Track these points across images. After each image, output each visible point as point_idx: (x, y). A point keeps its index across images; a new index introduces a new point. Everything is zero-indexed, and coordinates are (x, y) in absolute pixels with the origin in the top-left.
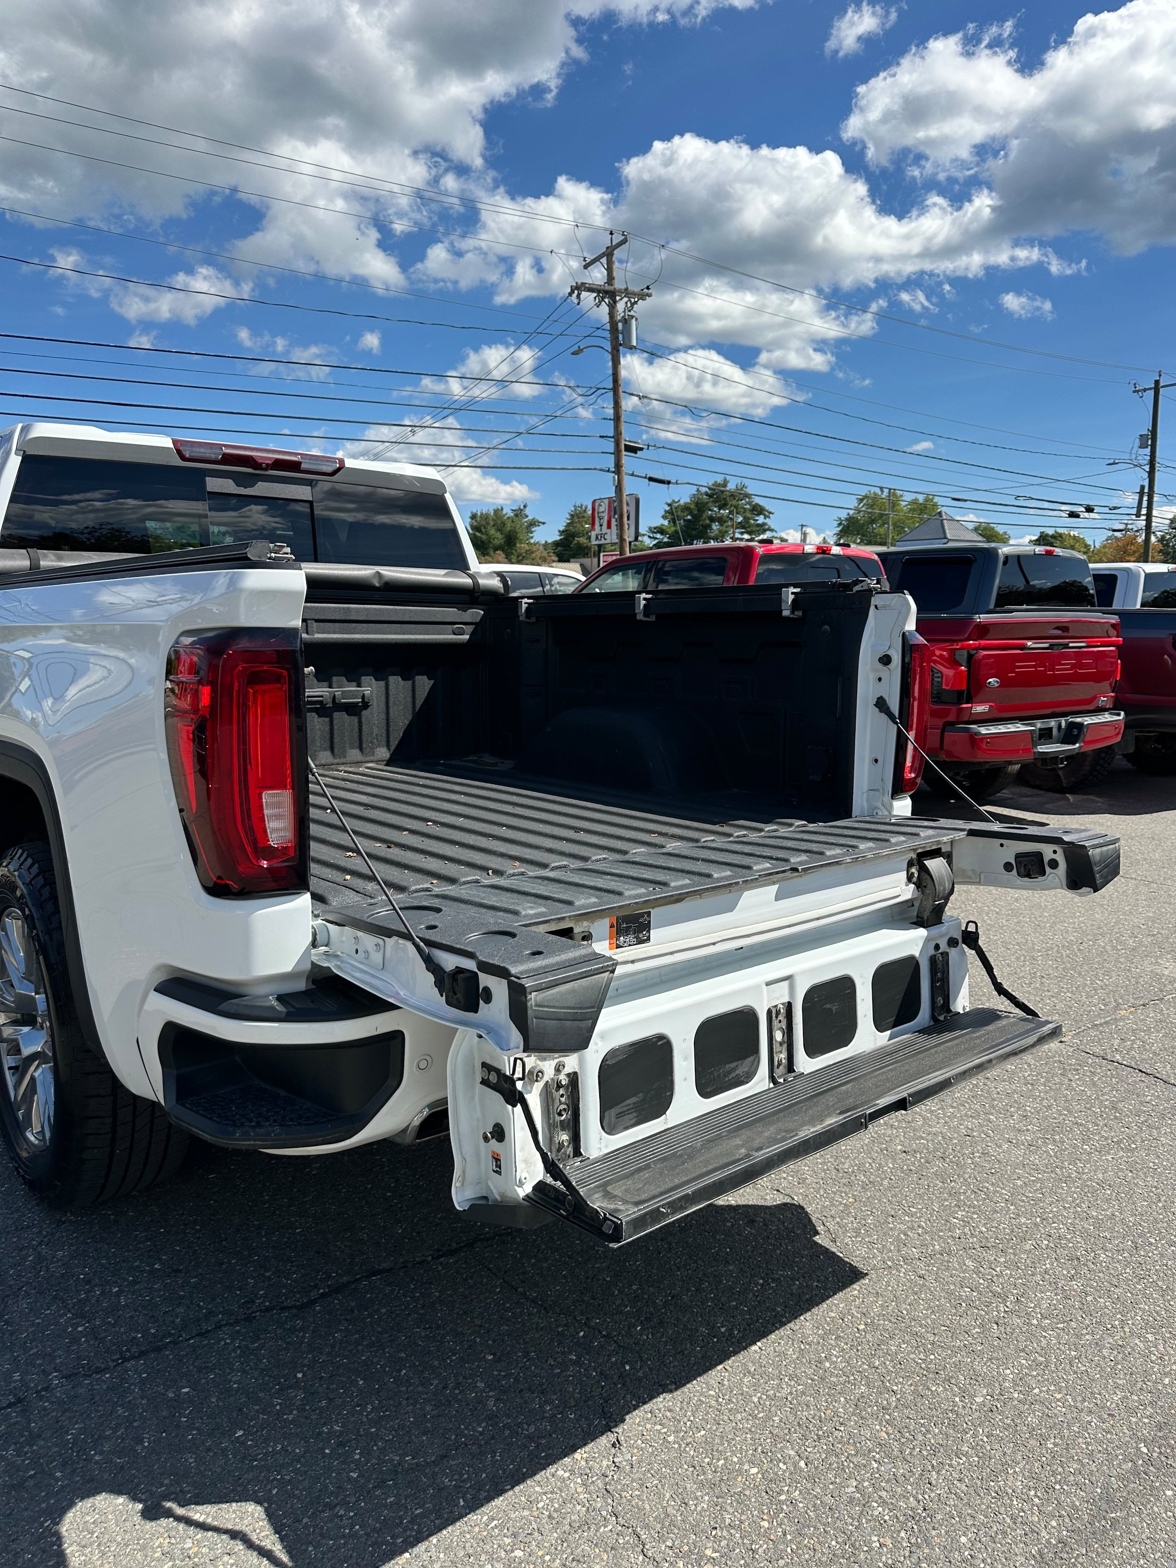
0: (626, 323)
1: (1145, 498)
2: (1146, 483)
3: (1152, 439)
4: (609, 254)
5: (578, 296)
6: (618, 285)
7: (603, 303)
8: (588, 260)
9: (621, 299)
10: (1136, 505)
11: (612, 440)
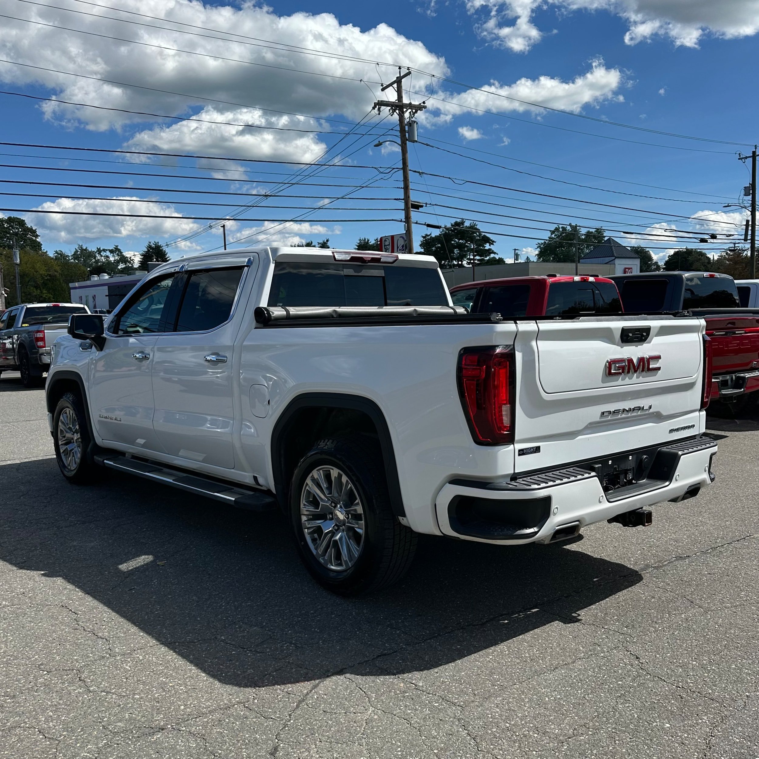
0: (410, 126)
1: (750, 228)
2: (750, 218)
3: (752, 189)
4: (399, 81)
5: (379, 109)
6: (406, 101)
7: (395, 113)
8: (385, 86)
9: (406, 111)
10: (744, 233)
11: (403, 201)
